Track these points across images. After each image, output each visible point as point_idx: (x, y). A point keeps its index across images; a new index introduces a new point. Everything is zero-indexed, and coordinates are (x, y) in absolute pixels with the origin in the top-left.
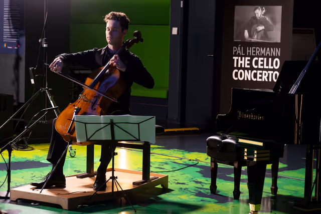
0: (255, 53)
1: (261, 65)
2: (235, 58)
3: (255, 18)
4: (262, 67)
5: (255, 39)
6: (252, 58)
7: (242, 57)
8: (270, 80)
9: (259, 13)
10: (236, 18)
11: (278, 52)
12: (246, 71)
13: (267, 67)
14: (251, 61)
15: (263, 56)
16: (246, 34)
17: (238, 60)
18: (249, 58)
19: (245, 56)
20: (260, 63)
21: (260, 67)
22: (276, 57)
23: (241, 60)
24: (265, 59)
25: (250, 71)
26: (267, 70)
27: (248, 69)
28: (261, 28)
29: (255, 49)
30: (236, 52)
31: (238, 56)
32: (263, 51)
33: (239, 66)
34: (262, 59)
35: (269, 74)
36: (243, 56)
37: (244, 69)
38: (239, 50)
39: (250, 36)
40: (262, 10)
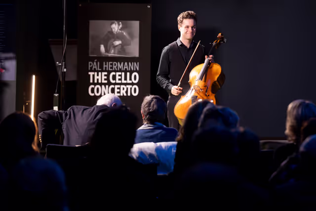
0: (112, 68)
1: (119, 80)
2: (91, 74)
3: (111, 32)
4: (120, 82)
5: (112, 54)
6: (109, 72)
7: (98, 72)
8: (129, 94)
9: (116, 27)
10: (91, 33)
11: (136, 66)
12: (103, 86)
13: (125, 82)
14: (108, 76)
15: (121, 71)
16: (102, 48)
17: (94, 76)
18: (106, 73)
19: (102, 71)
20: (118, 77)
21: (118, 81)
22: (134, 71)
23: (98, 75)
24: (123, 74)
25: (107, 86)
26: (126, 84)
27: (105, 84)
28: (118, 43)
29: (112, 64)
30: (91, 68)
31: (95, 71)
32: (120, 66)
33: (96, 81)
34: (120, 73)
35: (127, 88)
36: (100, 71)
37: (101, 84)
38: (95, 65)
39: (107, 51)
40: (119, 25)
